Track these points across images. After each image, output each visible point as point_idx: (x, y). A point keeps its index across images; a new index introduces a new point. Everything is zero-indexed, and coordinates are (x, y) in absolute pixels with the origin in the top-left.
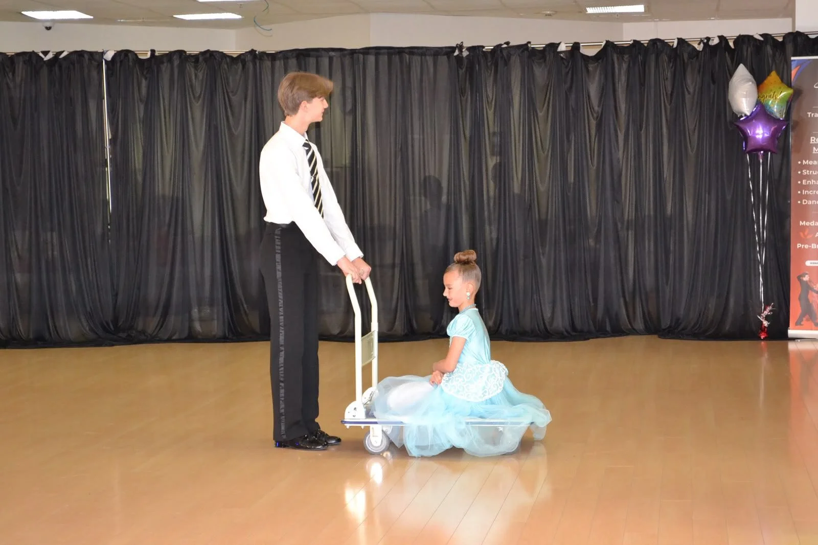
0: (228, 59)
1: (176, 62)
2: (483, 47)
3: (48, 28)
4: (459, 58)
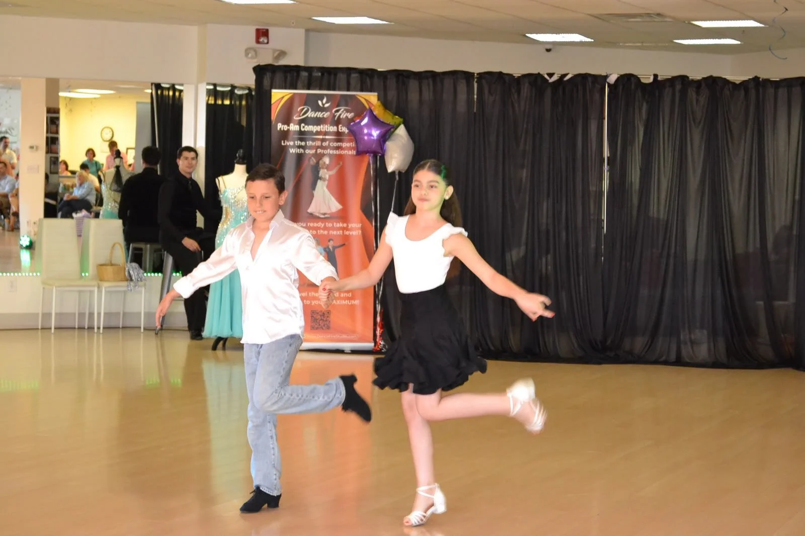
0: (731, 86)
1: (678, 87)
3: (548, 50)
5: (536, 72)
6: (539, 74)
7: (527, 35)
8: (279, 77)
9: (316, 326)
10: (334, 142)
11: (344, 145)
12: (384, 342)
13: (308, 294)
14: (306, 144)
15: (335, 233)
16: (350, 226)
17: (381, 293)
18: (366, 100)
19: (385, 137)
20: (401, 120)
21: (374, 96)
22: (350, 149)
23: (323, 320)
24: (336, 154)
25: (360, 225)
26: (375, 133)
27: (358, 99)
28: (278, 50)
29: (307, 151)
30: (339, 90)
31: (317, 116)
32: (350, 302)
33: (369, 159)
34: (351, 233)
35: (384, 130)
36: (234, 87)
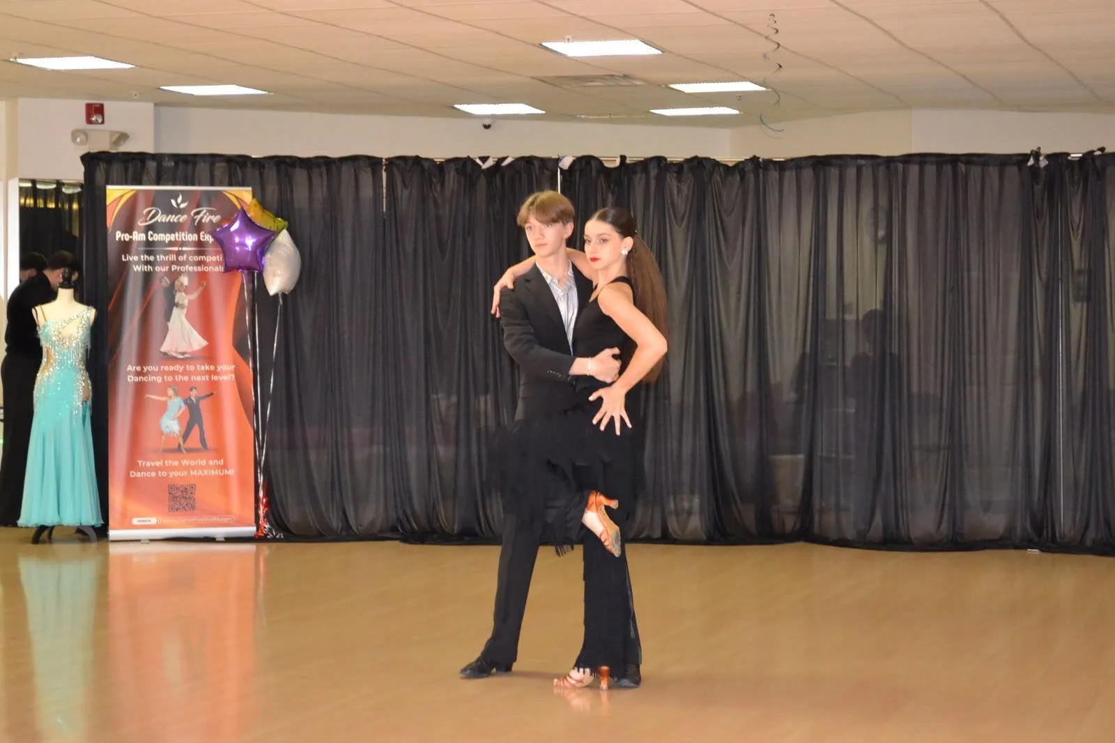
0: (722, 169)
1: (653, 172)
2: (1068, 154)
3: (487, 127)
4: (1035, 168)
5: (464, 155)
6: (469, 157)
7: (456, 106)
8: (116, 168)
9: (176, 506)
10: (193, 256)
11: (209, 259)
12: (271, 524)
13: (164, 463)
14: (156, 258)
15: (199, 378)
16: (219, 369)
17: (263, 458)
18: (237, 198)
19: (263, 247)
20: (286, 223)
21: (246, 191)
22: (217, 263)
23: (186, 498)
24: (198, 272)
25: (234, 367)
26: (250, 241)
27: (225, 195)
28: (116, 132)
29: (158, 269)
30: (200, 185)
31: (169, 221)
32: (222, 472)
33: (241, 278)
34: (221, 379)
35: (262, 238)
36: (60, 184)
